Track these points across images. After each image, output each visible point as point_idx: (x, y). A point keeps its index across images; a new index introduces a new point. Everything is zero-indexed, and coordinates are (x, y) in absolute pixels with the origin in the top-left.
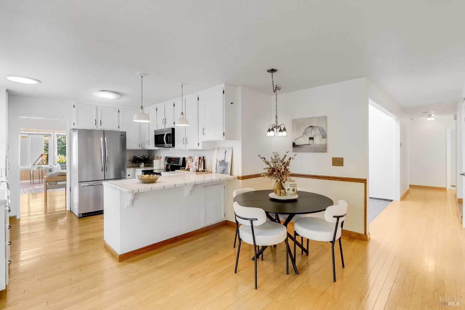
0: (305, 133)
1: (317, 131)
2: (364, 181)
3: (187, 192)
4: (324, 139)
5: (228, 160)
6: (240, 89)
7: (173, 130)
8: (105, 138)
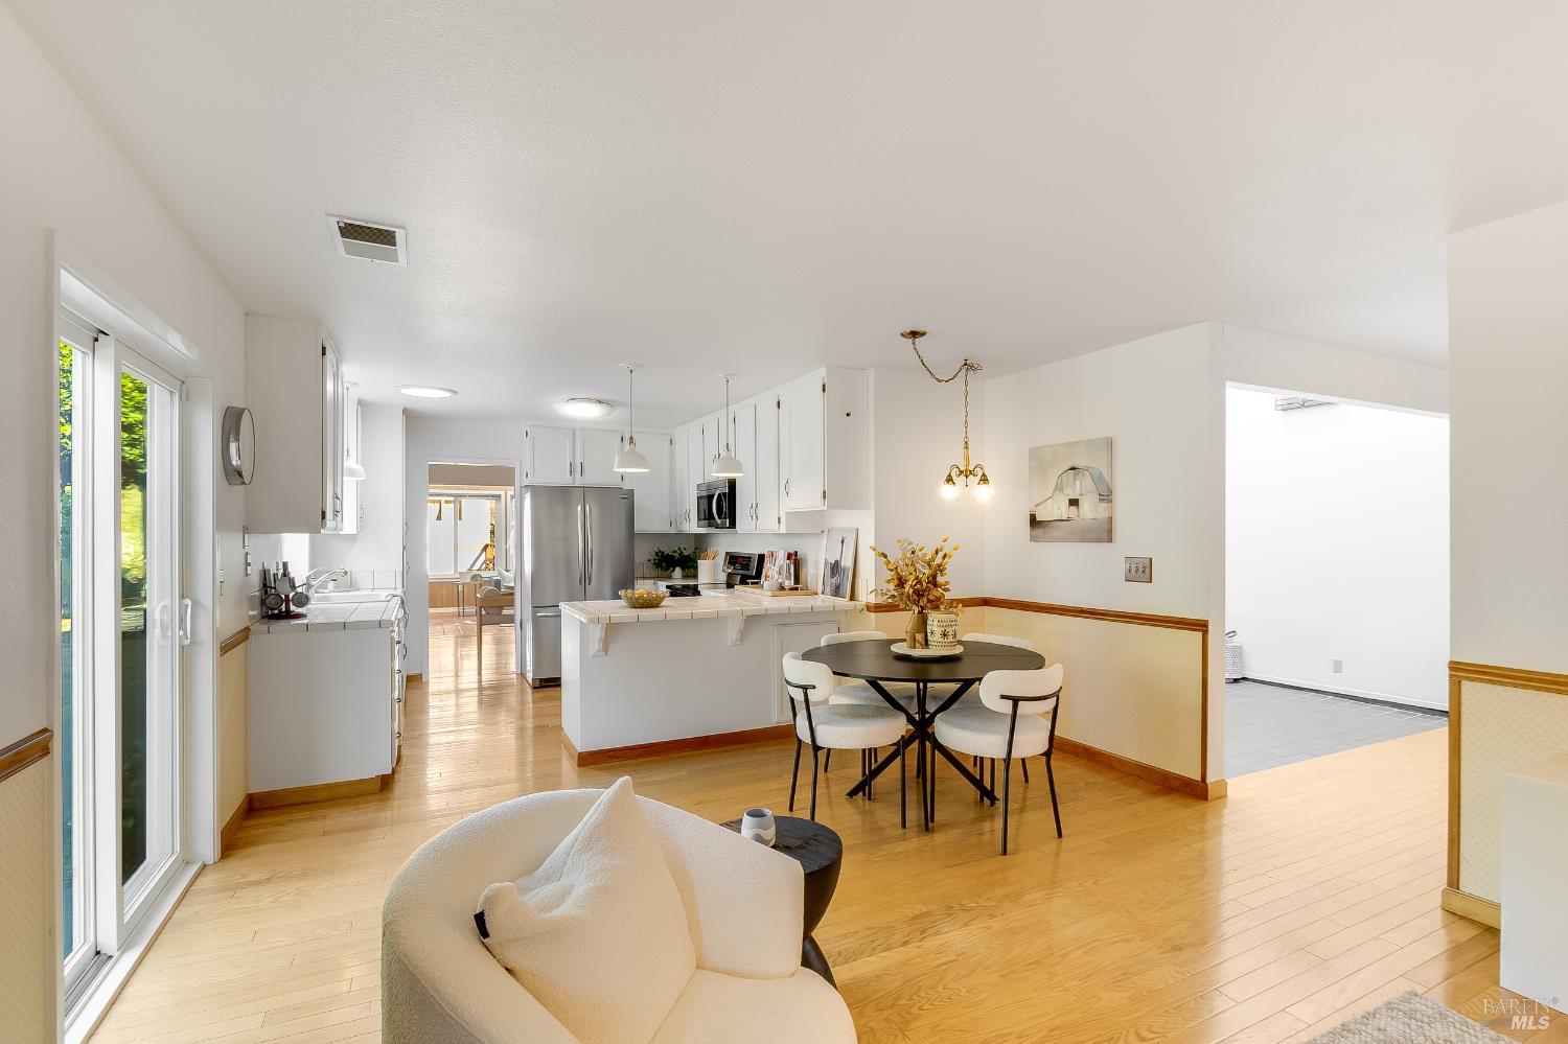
0: (1059, 488)
1: (1088, 482)
2: (1201, 626)
3: (732, 632)
4: (1104, 505)
5: (847, 562)
7: (732, 484)
8: (587, 507)
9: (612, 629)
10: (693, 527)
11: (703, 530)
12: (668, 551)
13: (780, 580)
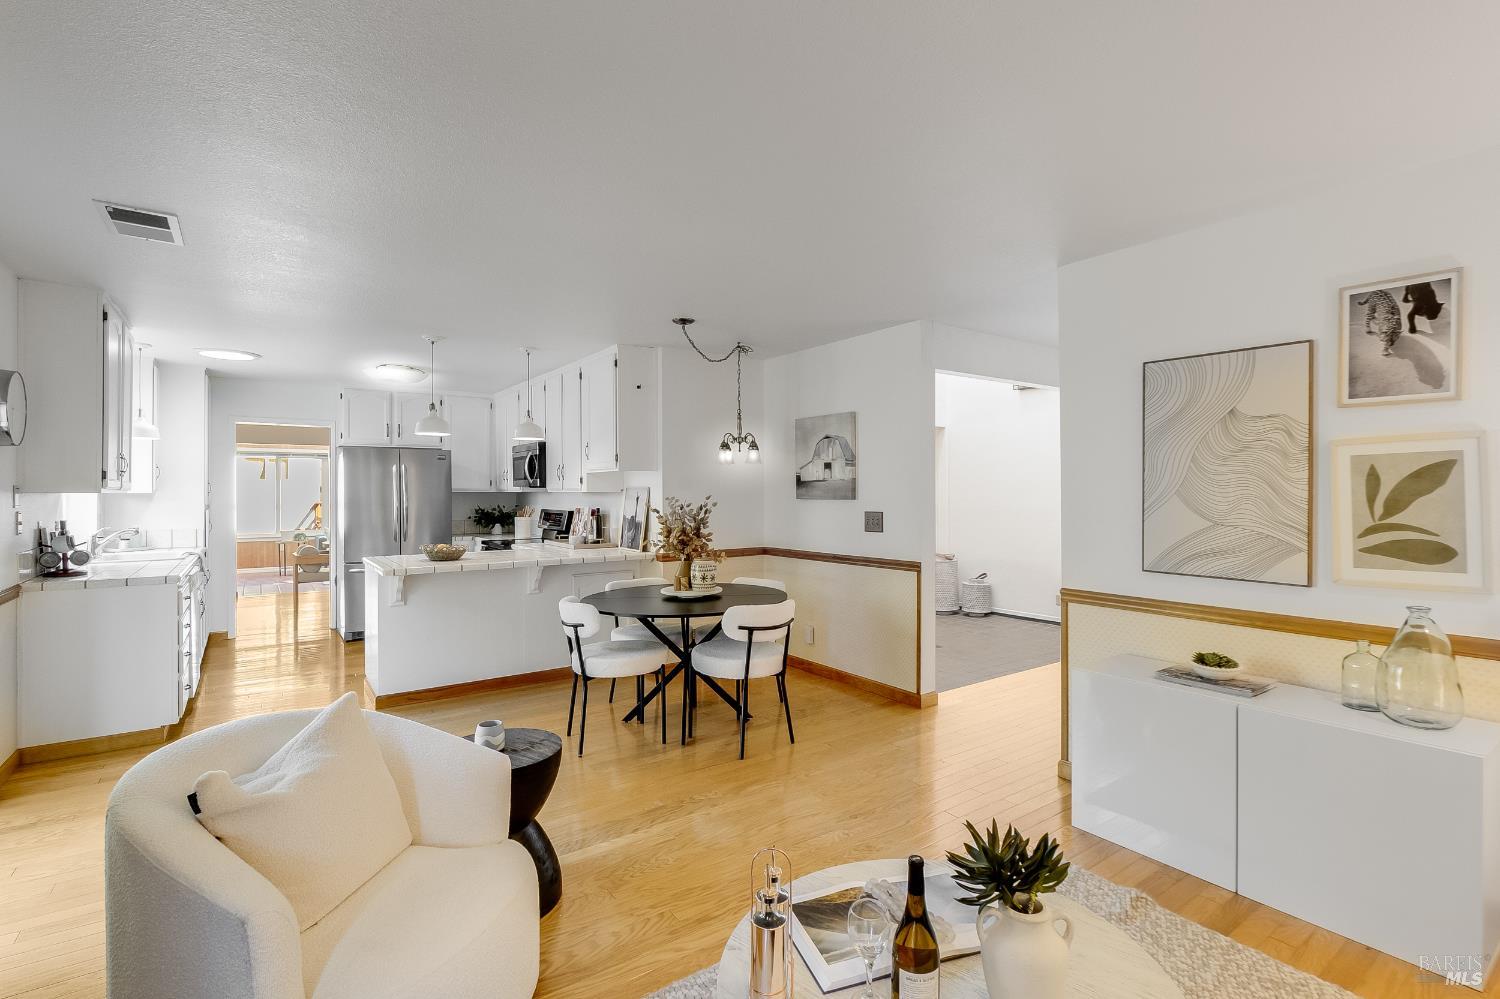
0: (817, 454)
1: (838, 448)
2: (915, 567)
3: (531, 581)
4: (849, 468)
5: (641, 518)
6: (660, 351)
7: (542, 446)
8: (403, 467)
9: (410, 581)
10: (509, 486)
11: (518, 490)
12: (488, 508)
13: (584, 535)
